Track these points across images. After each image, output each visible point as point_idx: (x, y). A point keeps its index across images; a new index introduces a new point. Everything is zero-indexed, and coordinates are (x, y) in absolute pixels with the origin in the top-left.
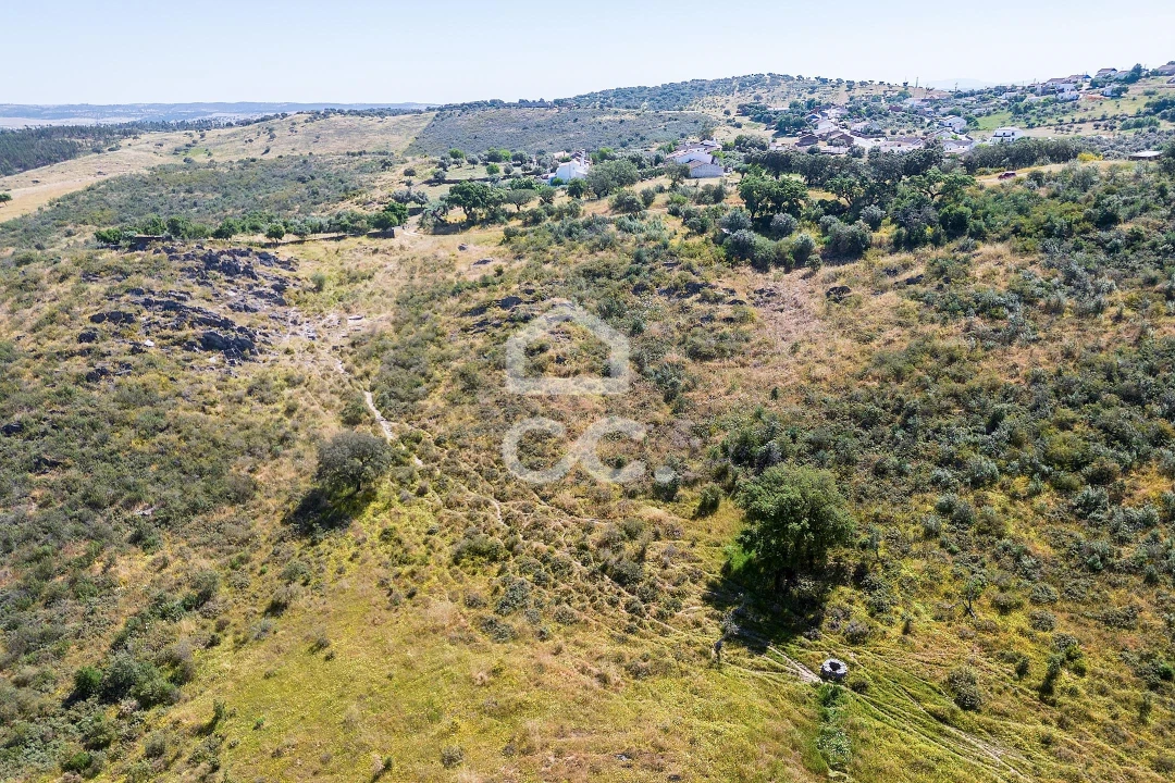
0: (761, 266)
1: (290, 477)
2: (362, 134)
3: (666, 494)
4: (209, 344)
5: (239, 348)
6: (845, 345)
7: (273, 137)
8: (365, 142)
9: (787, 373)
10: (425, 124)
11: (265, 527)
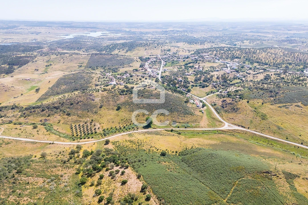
0: (122, 95)
1: (99, 106)
2: (79, 59)
3: (115, 106)
4: (92, 100)
5: (94, 100)
6: (124, 100)
7: (64, 60)
8: (80, 61)
9: (121, 101)
10: (89, 58)
11: (98, 108)
